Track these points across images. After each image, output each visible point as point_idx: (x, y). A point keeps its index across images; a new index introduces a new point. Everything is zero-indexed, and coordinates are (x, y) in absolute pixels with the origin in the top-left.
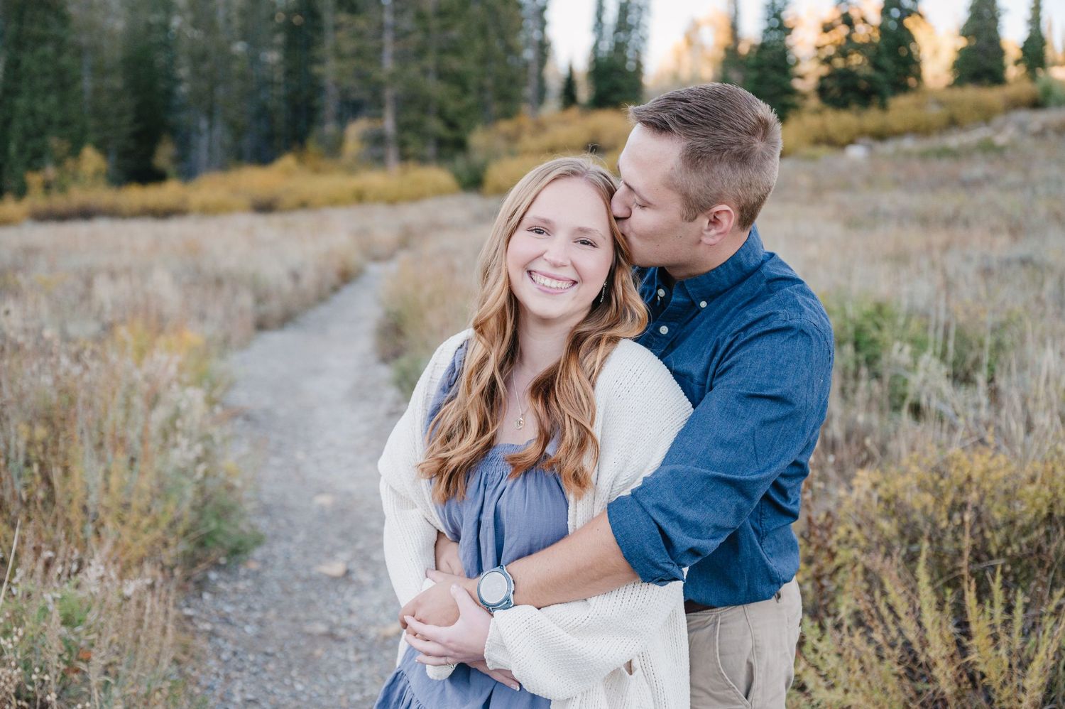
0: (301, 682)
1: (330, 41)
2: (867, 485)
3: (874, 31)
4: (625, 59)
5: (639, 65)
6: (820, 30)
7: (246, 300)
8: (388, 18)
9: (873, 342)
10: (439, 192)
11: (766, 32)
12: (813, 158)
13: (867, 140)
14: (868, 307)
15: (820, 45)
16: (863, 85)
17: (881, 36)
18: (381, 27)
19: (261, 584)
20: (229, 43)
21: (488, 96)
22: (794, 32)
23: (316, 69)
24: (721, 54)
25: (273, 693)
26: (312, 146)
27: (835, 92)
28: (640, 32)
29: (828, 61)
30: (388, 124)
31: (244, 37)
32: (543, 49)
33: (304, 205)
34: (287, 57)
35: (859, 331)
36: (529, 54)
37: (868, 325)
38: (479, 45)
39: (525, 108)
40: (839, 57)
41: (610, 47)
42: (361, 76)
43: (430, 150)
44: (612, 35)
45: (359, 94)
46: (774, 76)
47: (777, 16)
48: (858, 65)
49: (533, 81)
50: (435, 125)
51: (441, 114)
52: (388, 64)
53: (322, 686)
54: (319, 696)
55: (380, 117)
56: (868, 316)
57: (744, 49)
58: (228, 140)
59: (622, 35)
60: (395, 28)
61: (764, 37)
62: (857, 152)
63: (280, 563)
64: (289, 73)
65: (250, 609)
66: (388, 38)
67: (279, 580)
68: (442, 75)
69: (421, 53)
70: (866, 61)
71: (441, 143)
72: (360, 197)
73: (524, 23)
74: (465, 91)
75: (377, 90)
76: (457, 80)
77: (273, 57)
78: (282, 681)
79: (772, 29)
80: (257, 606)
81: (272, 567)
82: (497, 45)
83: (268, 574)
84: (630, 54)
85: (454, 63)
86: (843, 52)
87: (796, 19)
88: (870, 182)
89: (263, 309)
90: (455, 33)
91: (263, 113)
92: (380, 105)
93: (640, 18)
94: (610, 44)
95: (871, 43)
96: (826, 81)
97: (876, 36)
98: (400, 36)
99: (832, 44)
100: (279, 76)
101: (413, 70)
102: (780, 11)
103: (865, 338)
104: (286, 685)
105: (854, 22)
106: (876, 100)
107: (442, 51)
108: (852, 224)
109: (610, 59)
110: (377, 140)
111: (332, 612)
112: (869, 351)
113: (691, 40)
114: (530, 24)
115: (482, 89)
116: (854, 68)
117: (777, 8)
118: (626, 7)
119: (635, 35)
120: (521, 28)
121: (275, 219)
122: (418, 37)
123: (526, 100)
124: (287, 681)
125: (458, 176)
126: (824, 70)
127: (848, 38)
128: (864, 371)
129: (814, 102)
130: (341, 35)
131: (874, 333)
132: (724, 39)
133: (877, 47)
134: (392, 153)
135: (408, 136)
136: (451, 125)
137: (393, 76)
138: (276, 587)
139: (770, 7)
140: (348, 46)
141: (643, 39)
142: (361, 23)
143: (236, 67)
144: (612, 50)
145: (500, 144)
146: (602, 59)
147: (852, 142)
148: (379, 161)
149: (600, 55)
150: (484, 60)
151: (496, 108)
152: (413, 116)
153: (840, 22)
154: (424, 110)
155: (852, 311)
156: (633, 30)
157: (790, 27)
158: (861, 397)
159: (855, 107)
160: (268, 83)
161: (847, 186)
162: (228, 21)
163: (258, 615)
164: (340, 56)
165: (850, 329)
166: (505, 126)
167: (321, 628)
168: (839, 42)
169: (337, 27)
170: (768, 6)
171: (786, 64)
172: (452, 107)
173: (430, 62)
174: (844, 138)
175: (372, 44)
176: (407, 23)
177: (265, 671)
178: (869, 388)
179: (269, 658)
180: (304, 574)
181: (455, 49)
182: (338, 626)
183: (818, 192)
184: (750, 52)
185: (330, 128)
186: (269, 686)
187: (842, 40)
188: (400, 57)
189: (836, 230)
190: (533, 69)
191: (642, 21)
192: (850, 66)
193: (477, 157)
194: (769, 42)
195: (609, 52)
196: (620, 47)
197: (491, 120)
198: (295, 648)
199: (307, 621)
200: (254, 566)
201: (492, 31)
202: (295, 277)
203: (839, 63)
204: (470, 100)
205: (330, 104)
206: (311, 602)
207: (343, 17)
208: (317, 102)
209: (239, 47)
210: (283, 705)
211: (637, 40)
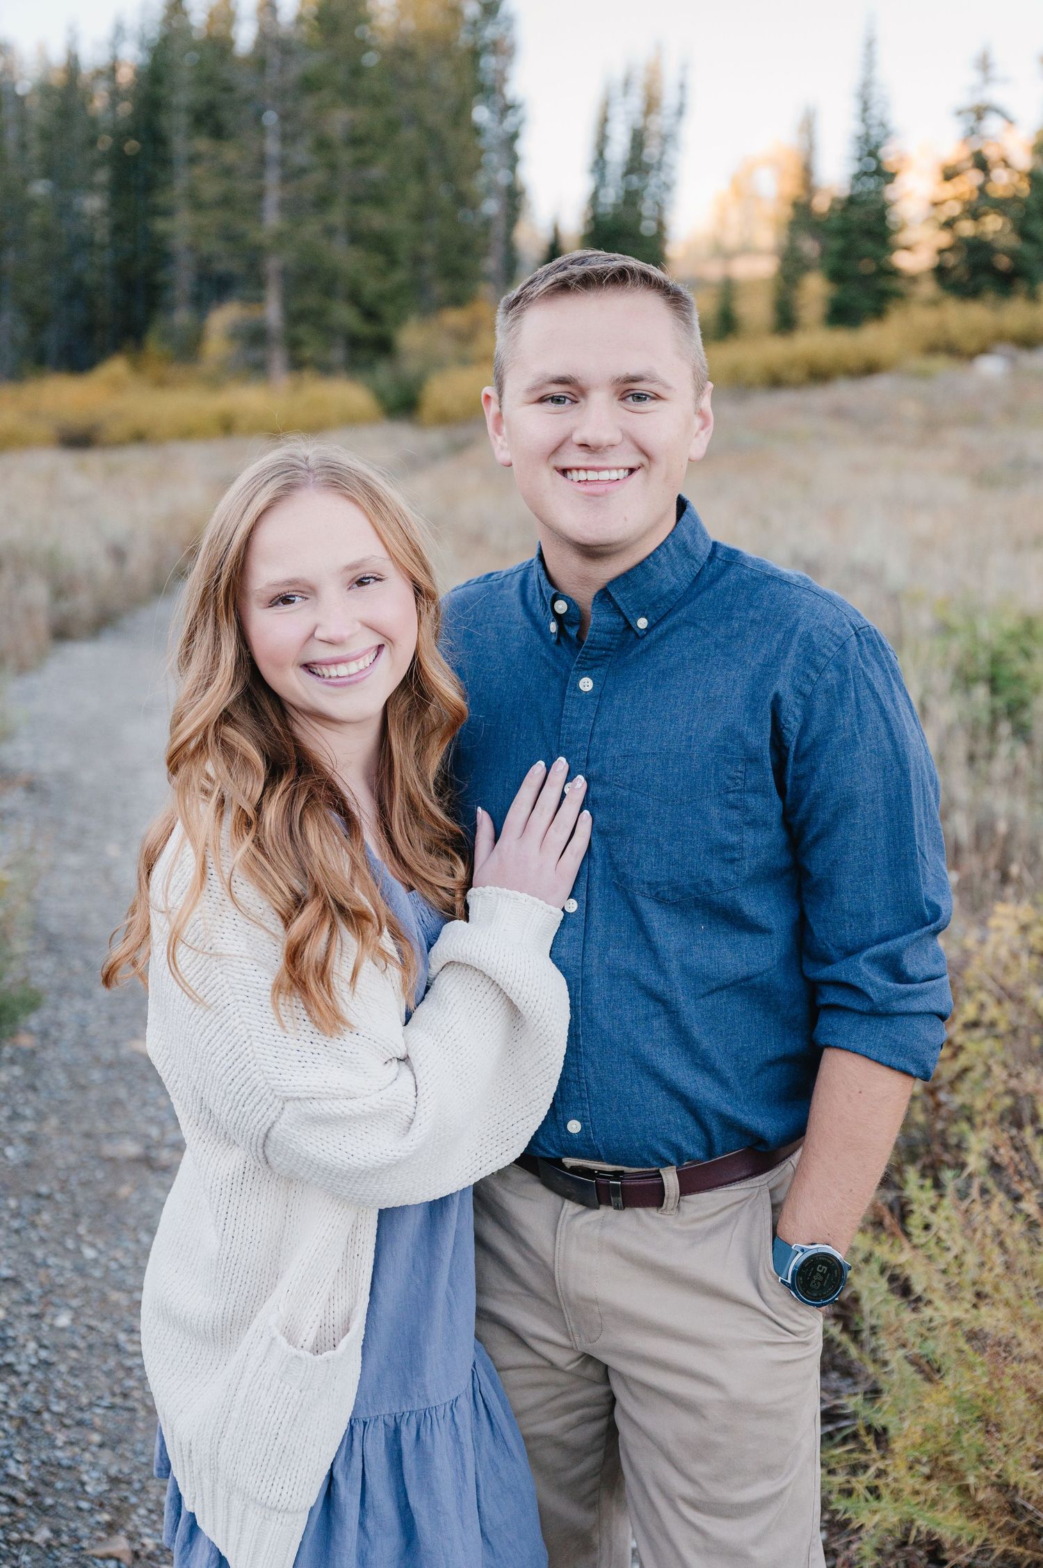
0: (93, 1245)
1: (182, 179)
2: (1011, 928)
3: (1021, 179)
4: (640, 217)
5: (661, 226)
6: (939, 177)
7: (38, 592)
8: (272, 147)
9: (1018, 678)
10: (351, 420)
11: (857, 177)
12: (924, 375)
13: (1008, 349)
14: (1010, 623)
15: (936, 201)
16: (1003, 262)
17: (1031, 186)
18: (262, 160)
19: (37, 1073)
20: (26, 181)
21: (428, 271)
22: (899, 180)
23: (161, 225)
24: (787, 212)
25: (45, 1265)
26: (153, 343)
27: (961, 273)
28: (663, 176)
29: (949, 224)
30: (272, 312)
31: (48, 173)
32: (514, 198)
33: (139, 437)
34: (114, 204)
35: (997, 659)
36: (491, 207)
37: (1011, 650)
38: (414, 191)
39: (485, 290)
40: (967, 218)
41: (618, 197)
42: (231, 237)
43: (337, 354)
44: (620, 179)
45: (226, 265)
46: (868, 246)
47: (873, 154)
48: (995, 232)
49: (498, 249)
50: (345, 315)
51: (354, 298)
52: (273, 219)
53: (127, 1251)
54: (122, 1267)
55: (259, 300)
56: (1012, 637)
57: (821, 204)
58: (22, 331)
59: (634, 179)
60: (283, 162)
61: (852, 187)
62: (991, 367)
63: (69, 1034)
64: (117, 229)
65: (15, 1116)
66: (272, 177)
67: (65, 1066)
68: (356, 238)
69: (323, 202)
70: (1009, 227)
71: (354, 343)
72: (227, 426)
73: (484, 158)
74: (392, 262)
75: (254, 257)
76: (381, 245)
77: (93, 204)
78: (61, 1243)
79: (865, 174)
80: (28, 1112)
81: (56, 1042)
82: (443, 194)
83: (49, 1055)
84: (647, 208)
85: (375, 219)
86: (974, 213)
87: (901, 160)
88: (1012, 413)
89: (65, 606)
90: (376, 172)
91: (77, 292)
92: (259, 282)
93: (662, 153)
94: (617, 193)
95: (1015, 199)
96: (948, 255)
97: (1025, 188)
98: (291, 175)
99: (956, 198)
100: (102, 234)
101: (311, 228)
102: (878, 146)
103: (1005, 671)
104: (67, 1250)
105: (990, 166)
106: (1022, 286)
107: (356, 200)
108: (985, 479)
109: (616, 217)
110: (255, 337)
111: (151, 1120)
112: (1011, 693)
113: (741, 189)
114: (494, 158)
115: (418, 260)
116: (990, 237)
117: (873, 140)
118: (642, 136)
119: (653, 181)
120: (479, 166)
121: (94, 459)
122: (318, 177)
123: (486, 278)
124: (70, 1244)
125: (380, 396)
126: (944, 239)
127: (982, 190)
128: (1005, 728)
129: (928, 288)
130: (198, 171)
131: (1020, 666)
132: (791, 188)
133: (1025, 203)
134: (278, 358)
135: (303, 331)
136: (370, 315)
137: (280, 237)
138: (62, 1078)
139: (862, 140)
140: (211, 190)
141: (667, 187)
142: (229, 154)
143: (35, 219)
144: (620, 201)
145: (446, 346)
146: (604, 215)
147: (984, 350)
148: (258, 369)
149: (601, 210)
150: (421, 215)
151: (439, 289)
152: (311, 300)
153: (970, 164)
154: (328, 291)
155: (985, 629)
156: (653, 173)
157: (893, 171)
158: (999, 768)
159: (990, 296)
160: (84, 244)
161: (976, 420)
162: (23, 146)
163: (26, 1127)
164: (198, 205)
165: (983, 658)
166: (454, 318)
167: (131, 1148)
168: (967, 197)
169: (193, 160)
170: (859, 138)
171: (887, 229)
172: (372, 287)
173: (337, 216)
174: (972, 344)
175: (248, 187)
176: (301, 155)
177: (34, 1225)
178: (1012, 754)
179: (43, 1202)
180: (107, 1054)
181: (377, 198)
182: (160, 1144)
183: (932, 427)
184: (832, 209)
185: (182, 317)
186: (39, 1254)
187: (972, 192)
188: (291, 208)
189: (959, 490)
190: (499, 229)
191: (665, 158)
192: (983, 233)
193: (410, 366)
194: (860, 195)
195: (615, 206)
196: (631, 198)
197: (431, 309)
198: (85, 1184)
199: (109, 1136)
200: (26, 1041)
201: (434, 170)
202: (118, 554)
203: (967, 228)
204: (400, 276)
205: (182, 278)
206: (118, 1102)
207: (202, 144)
208: (161, 276)
209: (39, 188)
210: (62, 1286)
211: (659, 187)
